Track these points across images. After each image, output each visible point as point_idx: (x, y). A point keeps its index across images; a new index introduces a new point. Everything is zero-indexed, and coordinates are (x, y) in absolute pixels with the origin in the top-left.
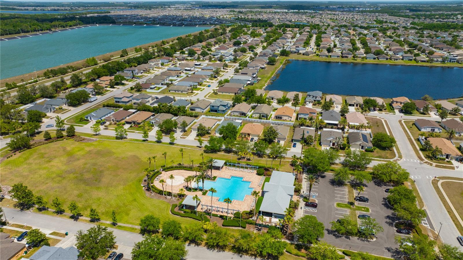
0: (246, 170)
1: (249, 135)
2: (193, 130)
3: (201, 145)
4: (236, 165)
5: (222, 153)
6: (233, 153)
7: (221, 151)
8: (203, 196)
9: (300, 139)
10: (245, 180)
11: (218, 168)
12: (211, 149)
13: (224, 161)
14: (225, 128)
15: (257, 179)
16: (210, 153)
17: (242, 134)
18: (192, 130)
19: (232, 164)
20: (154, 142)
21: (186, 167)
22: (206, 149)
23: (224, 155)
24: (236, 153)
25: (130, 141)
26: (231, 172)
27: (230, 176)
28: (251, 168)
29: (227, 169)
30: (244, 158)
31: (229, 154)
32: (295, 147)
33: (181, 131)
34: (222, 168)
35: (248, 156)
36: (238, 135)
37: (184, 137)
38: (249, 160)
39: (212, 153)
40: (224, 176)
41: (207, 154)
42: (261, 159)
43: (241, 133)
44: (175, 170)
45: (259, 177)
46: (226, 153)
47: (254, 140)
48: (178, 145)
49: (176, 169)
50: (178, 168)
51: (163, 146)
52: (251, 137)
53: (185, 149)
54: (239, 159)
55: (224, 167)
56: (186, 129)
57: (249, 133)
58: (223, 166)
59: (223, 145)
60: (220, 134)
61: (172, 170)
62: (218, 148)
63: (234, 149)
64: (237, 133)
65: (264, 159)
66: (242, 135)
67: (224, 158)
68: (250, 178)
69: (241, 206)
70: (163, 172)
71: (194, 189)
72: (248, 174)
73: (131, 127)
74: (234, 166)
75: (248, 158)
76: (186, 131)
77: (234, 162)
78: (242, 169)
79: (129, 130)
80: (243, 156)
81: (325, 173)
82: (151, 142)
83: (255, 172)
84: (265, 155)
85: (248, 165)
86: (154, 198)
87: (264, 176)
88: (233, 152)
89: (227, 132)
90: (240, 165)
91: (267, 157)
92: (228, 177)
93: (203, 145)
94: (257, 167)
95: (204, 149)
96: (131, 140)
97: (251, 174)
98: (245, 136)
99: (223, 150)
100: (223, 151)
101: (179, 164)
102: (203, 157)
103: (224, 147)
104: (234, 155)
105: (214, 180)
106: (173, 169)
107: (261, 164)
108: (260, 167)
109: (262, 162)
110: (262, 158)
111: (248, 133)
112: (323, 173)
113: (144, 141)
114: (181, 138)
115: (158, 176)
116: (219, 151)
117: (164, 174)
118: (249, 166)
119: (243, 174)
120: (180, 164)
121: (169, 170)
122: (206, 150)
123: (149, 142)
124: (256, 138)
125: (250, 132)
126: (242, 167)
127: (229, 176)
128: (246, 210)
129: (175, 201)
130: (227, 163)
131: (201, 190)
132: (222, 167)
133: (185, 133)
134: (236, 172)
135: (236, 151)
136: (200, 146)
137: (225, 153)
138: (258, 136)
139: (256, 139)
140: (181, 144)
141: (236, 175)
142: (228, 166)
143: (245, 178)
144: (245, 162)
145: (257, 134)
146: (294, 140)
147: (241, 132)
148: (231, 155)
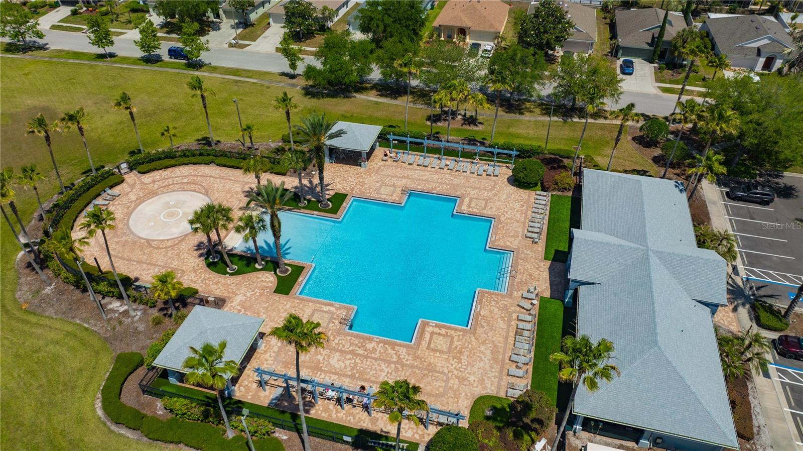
0: (465, 164)
1: (462, 31)
2: (274, 22)
3: (293, 66)
4: (426, 142)
5: (372, 97)
6: (410, 98)
7: (366, 89)
8: (277, 297)
9: (647, 47)
10: (464, 208)
11: (352, 158)
12: (330, 83)
13: (376, 129)
14: (380, 8)
15: (517, 206)
16: (328, 96)
17: (439, 29)
18: (271, 20)
19: (408, 140)
20: (135, 61)
21: (223, 154)
22: (311, 83)
23: (376, 103)
24: (422, 95)
25: (55, 57)
26: (406, 173)
27: (403, 192)
28: (488, 156)
29: (390, 162)
30: (454, 114)
31: (396, 98)
32: (631, 74)
33: (237, 26)
34: (368, 159)
35: (469, 108)
36: (425, 33)
37: (241, 42)
38: (471, 121)
39: (333, 96)
40: (378, 190)
41: (315, 100)
42: (517, 116)
43: (436, 29)
44: (181, 168)
45: (524, 194)
46: (386, 96)
47: (480, 53)
48: (215, 69)
49: (186, 160)
50: (193, 160)
51: (161, 73)
52: (469, 41)
53: (237, 82)
54: (435, 119)
55: (379, 151)
56: (253, 17)
57: (463, 25)
58: (373, 149)
59: (374, 66)
60: (365, 29)
61: (167, 167)
62: (354, 77)
63: (414, 83)
64: (422, 24)
65: (527, 117)
66: (439, 36)
67: (379, 114)
68: (486, 201)
69: (464, 358)
70: (131, 178)
71: (241, 257)
72: (473, 180)
73: (74, 13)
74: (417, 147)
75: (468, 114)
76: (252, 25)
77: (415, 130)
78: (448, 161)
79: (64, 25)
80: (451, 105)
81: (786, 174)
82: (125, 60)
83: (505, 171)
84: (528, 105)
85: (471, 141)
86: (50, 312)
87: (544, 189)
88: (412, 93)
89: (388, 20)
90: (443, 145)
91: (538, 111)
92: (395, 197)
93: (301, 68)
94: (515, 153)
95: (302, 82)
96: (60, 53)
97: (486, 182)
98: (450, 37)
99: (375, 87)
100: (372, 88)
101: (205, 139)
102: (288, 113)
103: (376, 74)
104: (414, 103)
105: (334, 211)
106: (173, 162)
107: (518, 136)
108: (525, 153)
109: (522, 131)
110: (522, 114)
111: (459, 24)
112: (777, 176)
113: (101, 57)
114: (231, 45)
115: (104, 195)
116: (360, 87)
117: (133, 186)
118: (479, 148)
119: (456, 181)
120: (207, 141)
121: (153, 165)
122: (312, 86)
123: (115, 62)
124: (488, 45)
125: (466, 22)
126: (450, 152)
127: (399, 190)
128: (490, 389)
129: (141, 327)
130: (391, 137)
131: (274, 264)
132: (369, 154)
133: (247, 30)
134: (426, 174)
135: (422, 90)
136: (292, 71)
137: (381, 95)
138: (496, 36)
139: (489, 48)
140: (228, 66)
141: (428, 187)
142: (395, 147)
143: (467, 200)
144: (458, 130)
145: (492, 30)
146: (623, 48)
147: (436, 24)
148: (403, 102)
